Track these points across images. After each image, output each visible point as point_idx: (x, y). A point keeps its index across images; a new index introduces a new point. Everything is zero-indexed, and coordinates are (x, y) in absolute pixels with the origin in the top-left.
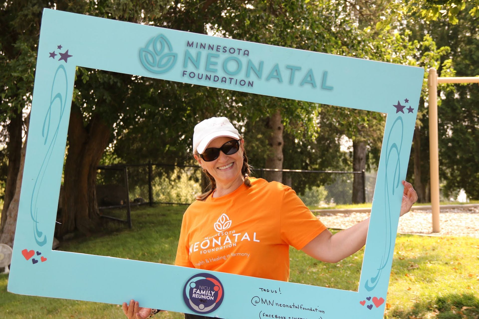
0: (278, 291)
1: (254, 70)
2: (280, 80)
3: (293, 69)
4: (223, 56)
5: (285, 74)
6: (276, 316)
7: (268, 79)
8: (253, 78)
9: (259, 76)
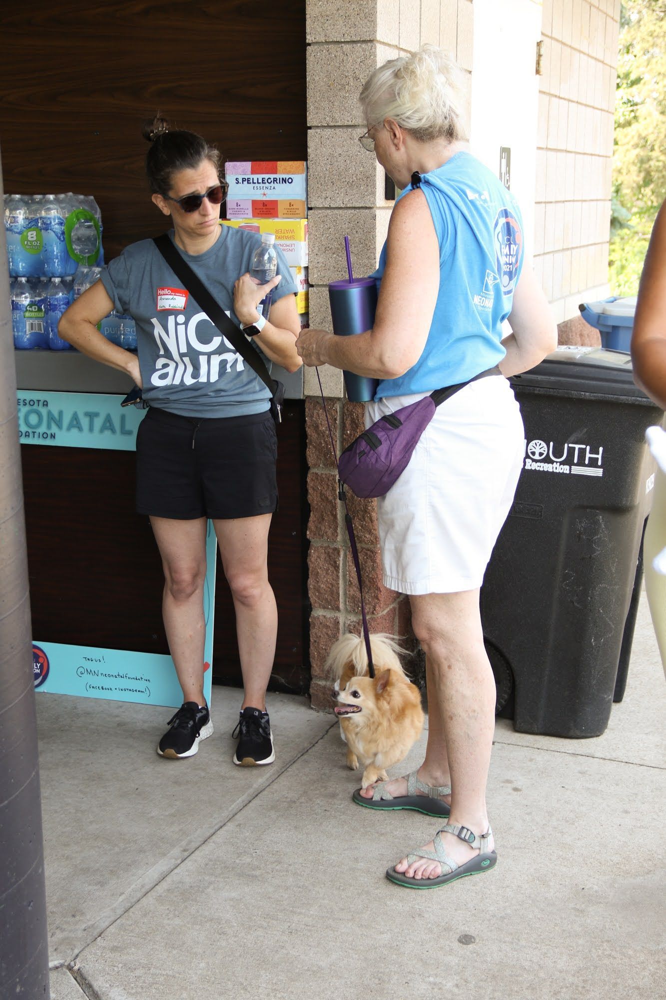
0: (101, 659)
1: (55, 422)
2: (80, 429)
3: (91, 416)
4: (24, 410)
5: (85, 422)
6: (102, 688)
7: (69, 429)
8: (54, 429)
9: (60, 426)
